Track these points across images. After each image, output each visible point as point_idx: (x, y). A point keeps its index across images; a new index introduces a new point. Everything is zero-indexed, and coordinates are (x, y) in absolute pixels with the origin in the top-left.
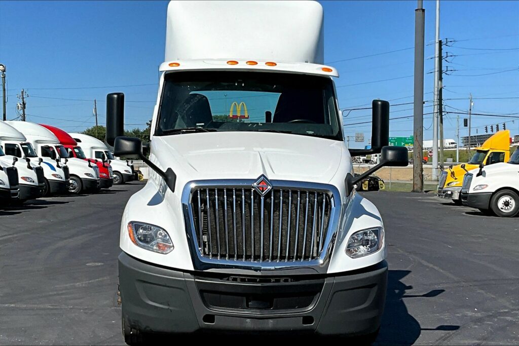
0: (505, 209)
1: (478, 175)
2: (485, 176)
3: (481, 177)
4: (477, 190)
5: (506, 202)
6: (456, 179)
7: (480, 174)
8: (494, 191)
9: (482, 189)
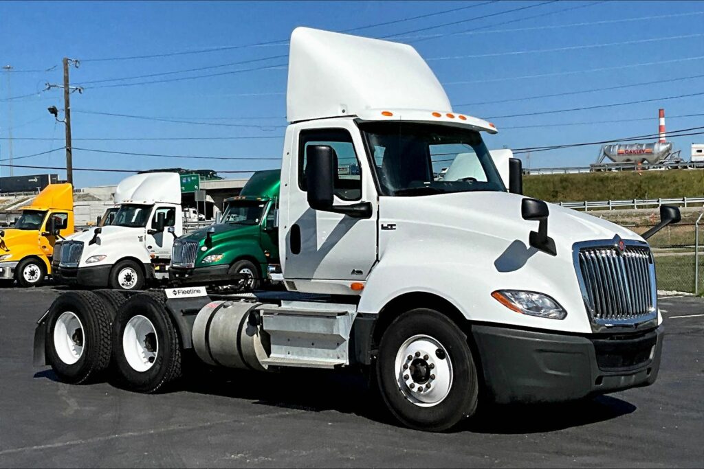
0: (127, 286)
1: (91, 243)
2: (99, 244)
3: (94, 245)
4: (90, 262)
5: (128, 275)
6: (8, 251)
7: (95, 240)
8: (113, 262)
9: (99, 260)
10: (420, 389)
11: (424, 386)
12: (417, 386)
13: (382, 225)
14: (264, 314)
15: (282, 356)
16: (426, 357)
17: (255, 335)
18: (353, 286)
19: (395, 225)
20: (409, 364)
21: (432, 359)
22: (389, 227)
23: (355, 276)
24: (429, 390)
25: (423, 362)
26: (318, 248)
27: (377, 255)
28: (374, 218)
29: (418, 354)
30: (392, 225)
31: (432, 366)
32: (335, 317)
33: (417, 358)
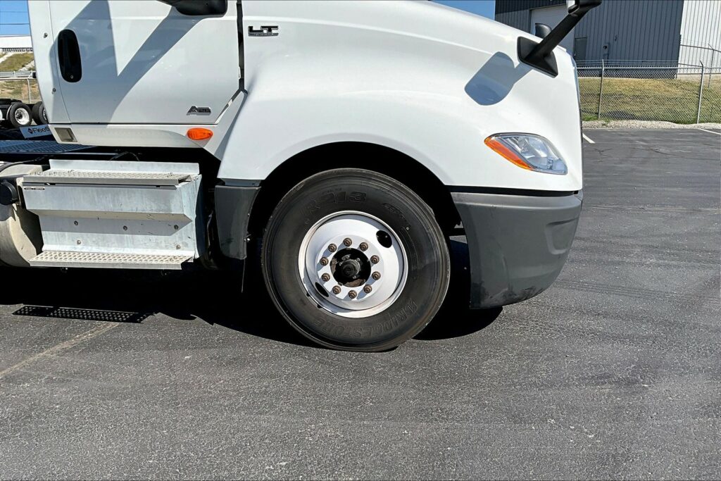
10: (351, 295)
11: (358, 289)
12: (345, 290)
13: (251, 28)
14: (24, 183)
15: (67, 248)
16: (364, 246)
17: (11, 219)
18: (190, 134)
19: (276, 27)
20: (330, 258)
21: (374, 248)
22: (265, 31)
23: (195, 117)
24: (368, 295)
25: (357, 254)
26: (119, 71)
27: (242, 81)
28: (231, 16)
29: (347, 242)
30: (270, 29)
31: (375, 260)
32: (172, 187)
33: (345, 247)
